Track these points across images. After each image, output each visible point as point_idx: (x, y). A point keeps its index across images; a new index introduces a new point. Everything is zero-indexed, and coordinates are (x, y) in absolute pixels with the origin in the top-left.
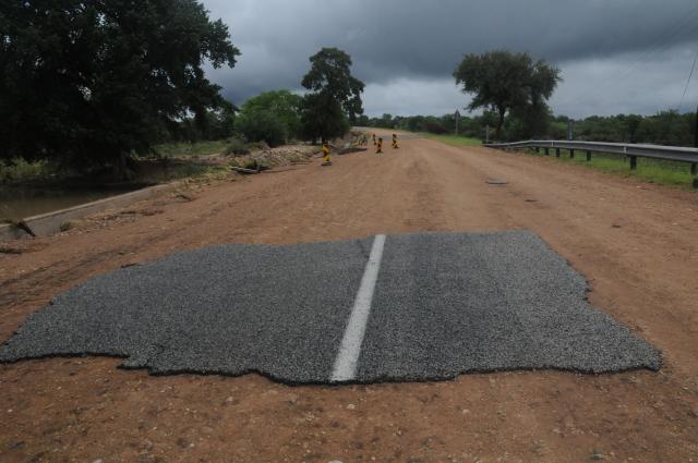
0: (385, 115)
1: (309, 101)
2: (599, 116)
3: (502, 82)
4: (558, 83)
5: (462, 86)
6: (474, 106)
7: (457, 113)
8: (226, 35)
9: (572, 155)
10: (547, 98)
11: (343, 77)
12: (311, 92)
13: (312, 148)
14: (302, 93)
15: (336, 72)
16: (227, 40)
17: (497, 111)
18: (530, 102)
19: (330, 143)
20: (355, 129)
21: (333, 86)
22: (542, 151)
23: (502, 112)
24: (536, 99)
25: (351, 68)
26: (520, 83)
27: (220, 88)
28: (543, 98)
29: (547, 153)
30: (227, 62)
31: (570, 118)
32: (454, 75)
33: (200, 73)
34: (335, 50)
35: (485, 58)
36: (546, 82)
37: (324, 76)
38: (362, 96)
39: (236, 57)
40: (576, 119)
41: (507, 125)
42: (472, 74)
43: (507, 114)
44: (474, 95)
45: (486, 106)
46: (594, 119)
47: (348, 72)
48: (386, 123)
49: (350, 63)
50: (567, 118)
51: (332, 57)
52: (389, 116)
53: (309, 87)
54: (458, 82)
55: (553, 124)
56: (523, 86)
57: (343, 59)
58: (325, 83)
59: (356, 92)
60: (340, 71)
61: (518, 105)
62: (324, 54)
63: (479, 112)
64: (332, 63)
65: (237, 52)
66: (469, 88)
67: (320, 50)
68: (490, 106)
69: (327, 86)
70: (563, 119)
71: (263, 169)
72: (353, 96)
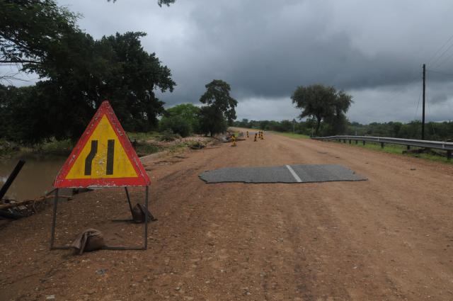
0: (244, 120)
1: (204, 111)
2: (378, 122)
3: (319, 102)
4: (351, 104)
5: (296, 104)
6: (303, 115)
7: (294, 120)
8: (169, 74)
9: (357, 143)
10: (345, 111)
11: (225, 97)
12: (206, 105)
13: (206, 138)
14: (200, 105)
15: (220, 94)
16: (169, 77)
17: (316, 119)
18: (335, 114)
19: (215, 136)
20: (230, 128)
21: (218, 102)
22: (342, 141)
23: (319, 120)
24: (339, 112)
25: (230, 92)
26: (330, 103)
27: (164, 103)
28: (343, 112)
29: (345, 142)
30: (168, 89)
31: (360, 123)
32: (291, 98)
33: (152, 94)
34: (221, 81)
35: (309, 89)
36: (345, 103)
37: (214, 96)
38: (236, 109)
39: (174, 87)
40: (364, 124)
41: (322, 127)
42: (301, 97)
43: (322, 121)
44: (303, 110)
45: (310, 116)
46: (375, 124)
47: (228, 94)
48: (244, 124)
49: (229, 89)
50: (357, 124)
51: (219, 85)
52: (246, 120)
53: (204, 102)
54: (294, 102)
55: (349, 127)
56: (332, 105)
57: (225, 87)
58: (213, 101)
59: (232, 106)
60: (223, 94)
61: (328, 116)
62: (214, 83)
63: (305, 119)
64: (218, 89)
65: (174, 84)
66: (300, 105)
67: (212, 81)
68: (312, 116)
69: (215, 102)
70: (356, 124)
71: (202, 147)
72: (231, 108)
